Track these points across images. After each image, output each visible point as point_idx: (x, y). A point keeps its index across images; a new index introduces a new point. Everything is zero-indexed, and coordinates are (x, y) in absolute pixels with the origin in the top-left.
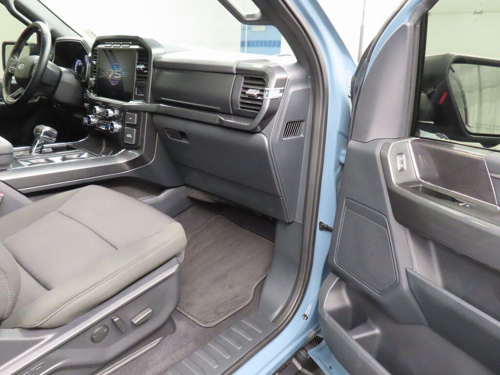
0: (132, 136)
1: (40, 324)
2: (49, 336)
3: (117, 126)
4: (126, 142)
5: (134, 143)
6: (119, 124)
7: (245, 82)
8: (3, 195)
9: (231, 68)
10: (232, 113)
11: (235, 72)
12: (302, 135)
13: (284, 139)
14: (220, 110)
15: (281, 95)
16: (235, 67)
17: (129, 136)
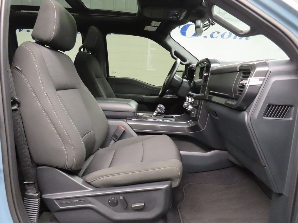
0: (194, 113)
1: (90, 181)
2: (91, 189)
3: (190, 107)
4: (191, 116)
5: (194, 117)
6: (192, 106)
7: (243, 76)
8: (124, 129)
9: (236, 67)
10: (234, 98)
11: (238, 70)
12: (291, 119)
13: (264, 118)
14: (229, 96)
15: (261, 83)
16: (238, 66)
17: (193, 113)
